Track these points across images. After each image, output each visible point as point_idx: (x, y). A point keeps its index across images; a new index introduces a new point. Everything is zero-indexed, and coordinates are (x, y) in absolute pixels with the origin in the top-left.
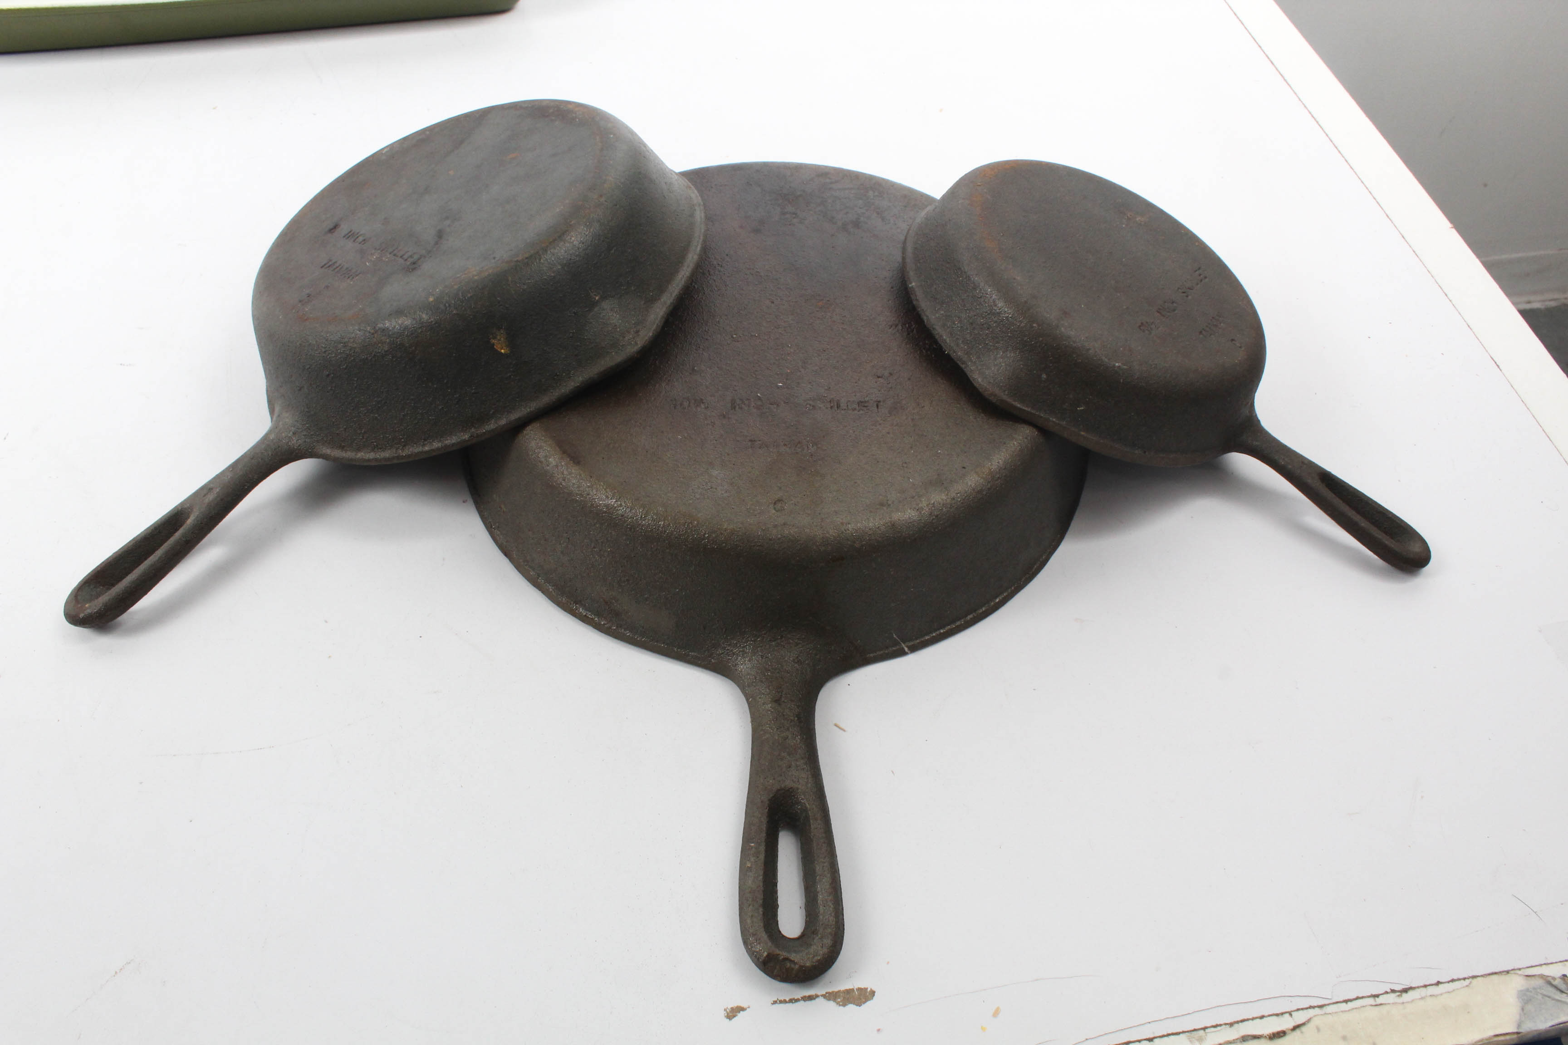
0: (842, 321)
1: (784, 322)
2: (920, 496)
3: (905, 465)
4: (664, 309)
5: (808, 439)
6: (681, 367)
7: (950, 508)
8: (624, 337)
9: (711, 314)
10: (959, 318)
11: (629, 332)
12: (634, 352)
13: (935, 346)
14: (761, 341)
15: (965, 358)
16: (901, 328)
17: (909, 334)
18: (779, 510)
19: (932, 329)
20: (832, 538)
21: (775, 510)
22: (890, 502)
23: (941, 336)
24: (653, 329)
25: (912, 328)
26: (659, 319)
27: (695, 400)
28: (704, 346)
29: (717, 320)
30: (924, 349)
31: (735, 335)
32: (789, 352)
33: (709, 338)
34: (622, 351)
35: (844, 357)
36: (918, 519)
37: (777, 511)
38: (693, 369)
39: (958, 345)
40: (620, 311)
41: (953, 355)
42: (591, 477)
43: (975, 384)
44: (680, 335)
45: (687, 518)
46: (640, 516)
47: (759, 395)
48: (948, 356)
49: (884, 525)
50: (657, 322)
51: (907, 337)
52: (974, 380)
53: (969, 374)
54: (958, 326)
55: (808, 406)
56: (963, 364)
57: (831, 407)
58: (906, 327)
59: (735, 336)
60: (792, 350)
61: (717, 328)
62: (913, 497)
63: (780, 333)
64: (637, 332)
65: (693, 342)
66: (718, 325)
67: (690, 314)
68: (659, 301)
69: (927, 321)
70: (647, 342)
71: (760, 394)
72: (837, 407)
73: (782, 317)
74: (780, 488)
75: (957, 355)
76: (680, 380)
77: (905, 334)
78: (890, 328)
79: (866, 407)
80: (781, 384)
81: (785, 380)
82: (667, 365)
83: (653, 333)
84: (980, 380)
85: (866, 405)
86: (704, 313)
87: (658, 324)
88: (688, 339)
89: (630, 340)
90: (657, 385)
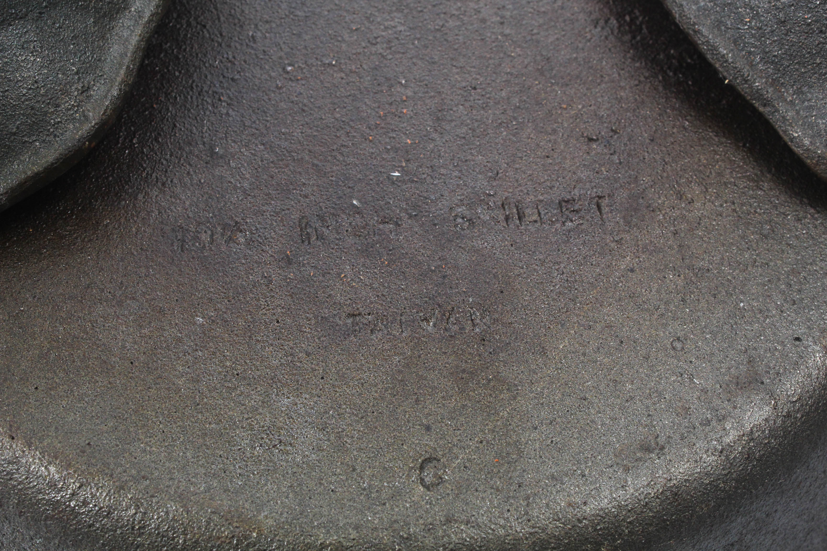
0: (498, 18)
1: (386, 28)
2: (722, 419)
3: (678, 345)
4: (139, 31)
5: (471, 300)
6: (187, 149)
7: (785, 437)
8: (58, 106)
9: (236, 21)
10: (752, 9)
11: (65, 92)
12: (82, 137)
13: (689, 61)
14: (343, 75)
15: (770, 93)
16: (617, 25)
17: (634, 37)
18: (433, 485)
19: (691, 32)
20: (553, 540)
21: (424, 486)
22: (662, 440)
23: (715, 48)
24: (119, 79)
25: (638, 23)
26: (129, 55)
27: (225, 227)
28: (229, 97)
29: (251, 34)
30: (669, 68)
31: (290, 65)
32: (404, 98)
33: (237, 77)
34: (55, 136)
35: (515, 101)
36: (723, 472)
37: (428, 489)
38: (213, 153)
39: (752, 65)
40: (41, 47)
41: (743, 89)
42: (13, 438)
43: (795, 149)
44: (177, 74)
45: (235, 524)
46: (129, 526)
47: (355, 202)
48: (731, 88)
49: (658, 497)
50: (126, 61)
51: (632, 45)
52: (792, 142)
53: (779, 126)
54: (750, 27)
55: (459, 220)
56: (765, 105)
57: (507, 219)
58: (625, 21)
59: (289, 68)
60: (410, 93)
61: (253, 52)
62: (708, 422)
63: (380, 54)
64: (85, 90)
65: (206, 88)
66: (252, 44)
67: (194, 23)
68: (127, 13)
69: (680, 16)
70: (109, 112)
71: (359, 200)
72: (520, 218)
73: (379, 19)
74: (428, 428)
75: (751, 87)
76: (187, 180)
77: (627, 38)
78: (595, 27)
79: (577, 211)
80: (397, 174)
81: (404, 164)
82: (157, 147)
83: (120, 90)
84: (807, 142)
85: (576, 207)
86: (222, 19)
87: (128, 67)
88: (193, 81)
89: (70, 110)
90: (140, 197)
